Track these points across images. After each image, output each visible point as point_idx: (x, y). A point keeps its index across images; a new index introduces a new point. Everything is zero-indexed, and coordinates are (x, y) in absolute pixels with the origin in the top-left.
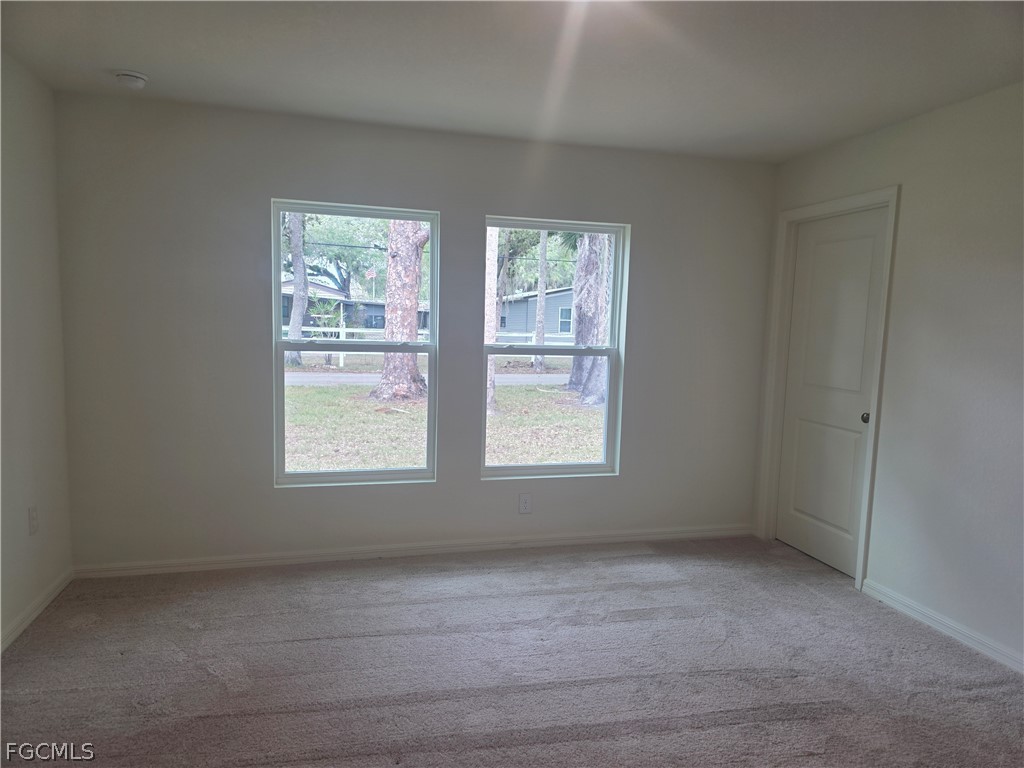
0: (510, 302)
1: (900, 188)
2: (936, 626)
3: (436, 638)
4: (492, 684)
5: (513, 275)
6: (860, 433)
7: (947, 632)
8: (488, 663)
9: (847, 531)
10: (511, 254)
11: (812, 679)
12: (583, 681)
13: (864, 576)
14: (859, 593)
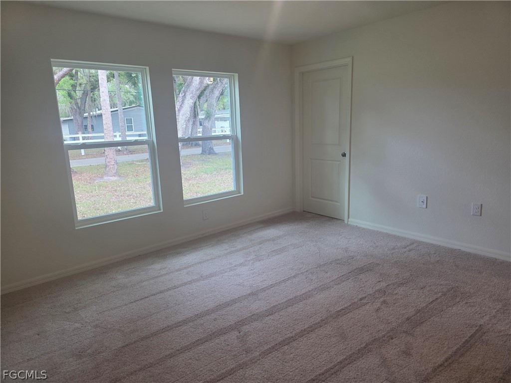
0: (95, 116)
1: (353, 57)
2: (380, 230)
3: (204, 281)
4: (249, 292)
5: (95, 101)
6: (340, 161)
7: (385, 231)
8: (239, 285)
9: (337, 202)
10: (92, 89)
11: (359, 257)
12: (283, 280)
13: (349, 218)
14: (348, 225)
